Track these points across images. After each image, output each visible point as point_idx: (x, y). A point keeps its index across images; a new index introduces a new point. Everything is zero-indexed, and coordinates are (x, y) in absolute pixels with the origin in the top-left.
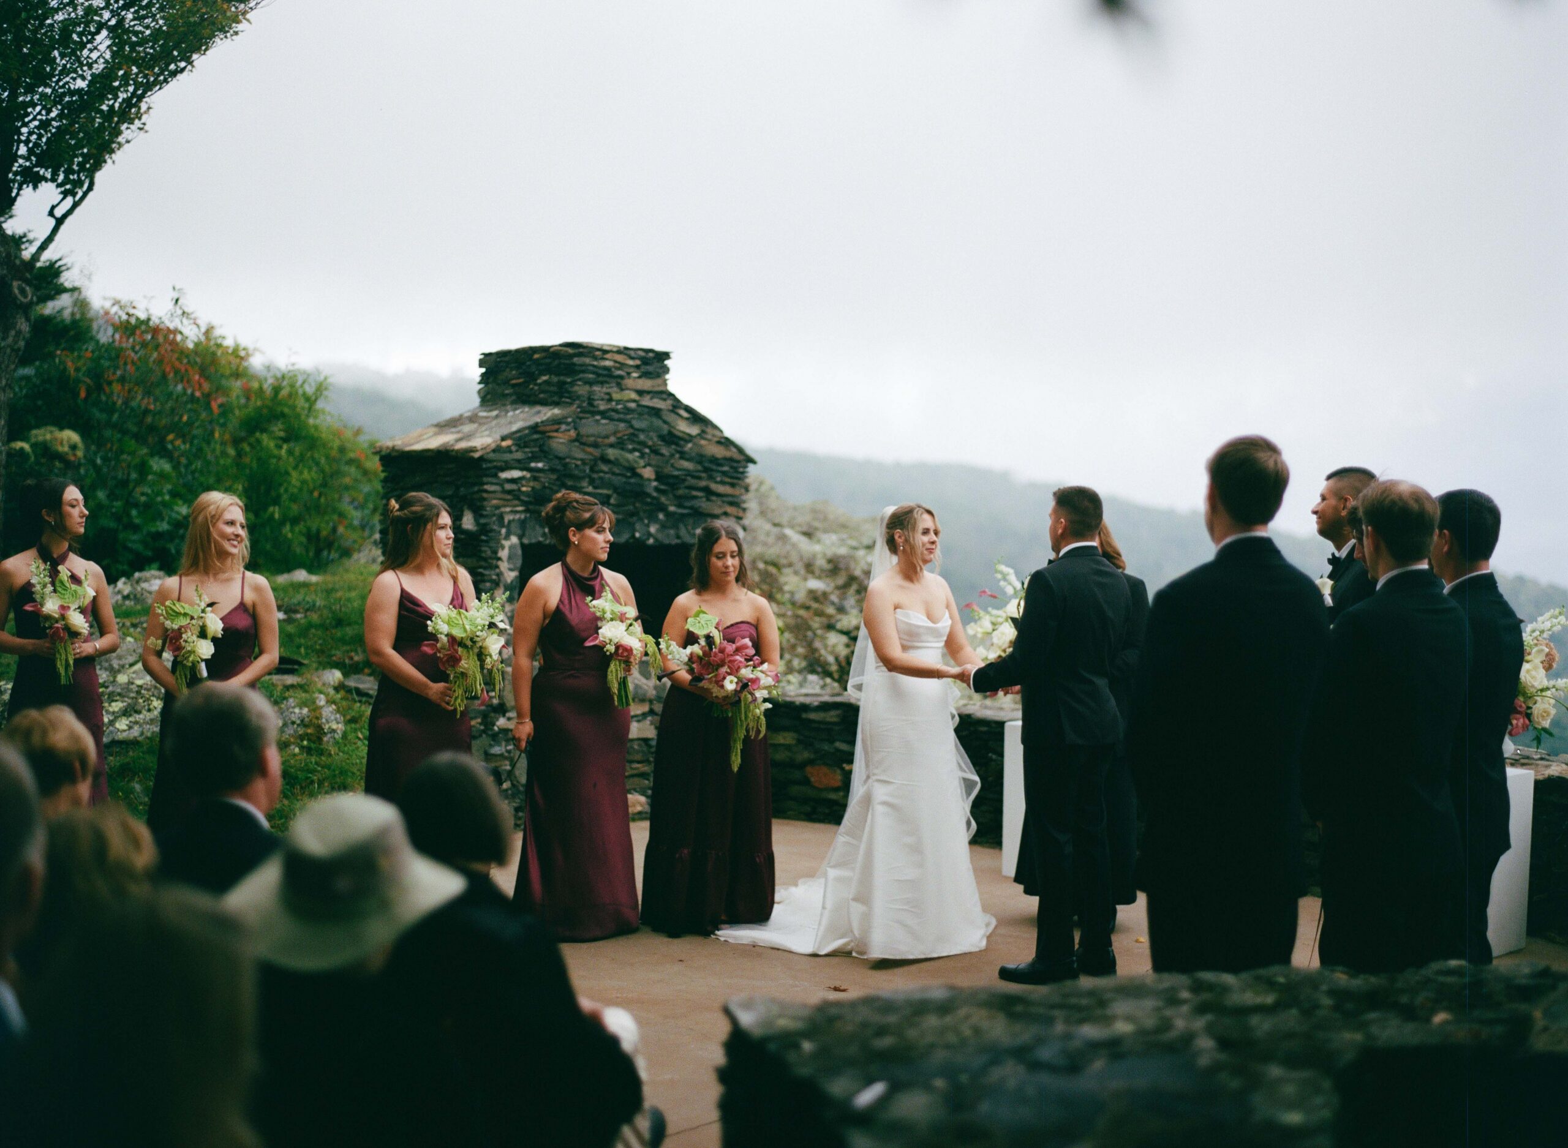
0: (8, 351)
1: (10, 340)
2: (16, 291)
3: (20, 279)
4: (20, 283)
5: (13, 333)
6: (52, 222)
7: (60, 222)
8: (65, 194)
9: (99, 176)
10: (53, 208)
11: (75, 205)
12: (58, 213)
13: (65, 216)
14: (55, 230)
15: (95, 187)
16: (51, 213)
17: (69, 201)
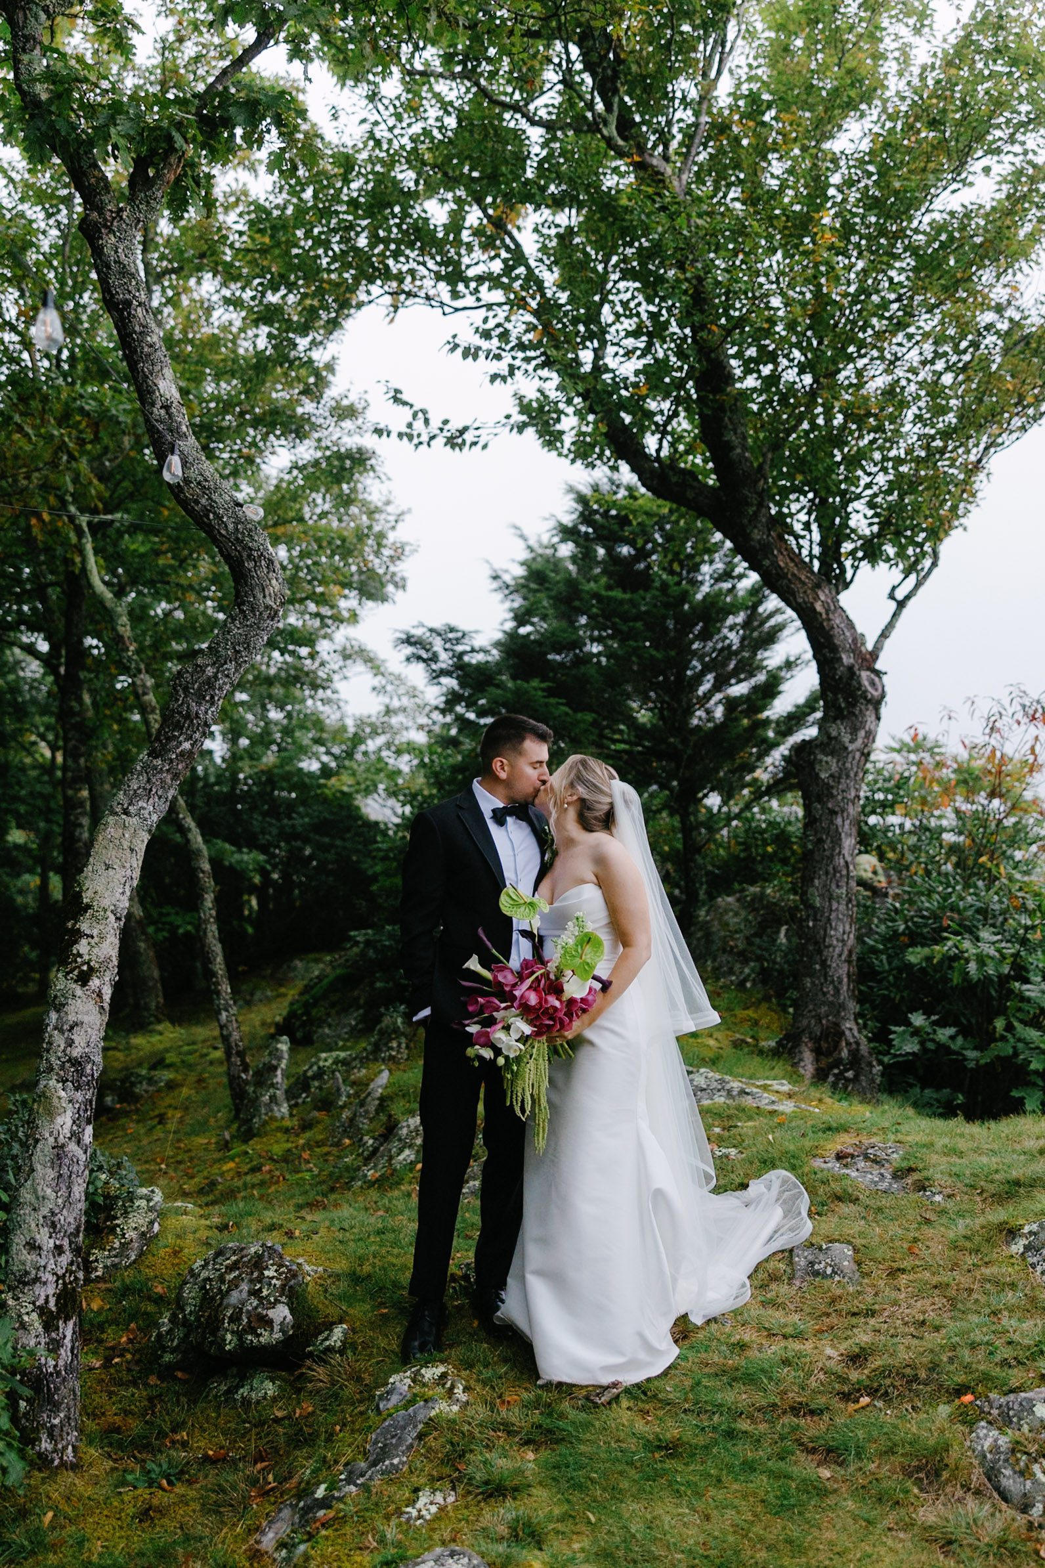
0: (858, 755)
1: (860, 741)
2: (866, 683)
3: (868, 670)
4: (869, 674)
5: (862, 733)
6: (893, 605)
7: (901, 604)
8: (907, 573)
9: (945, 548)
10: (894, 588)
11: (918, 585)
12: (900, 594)
13: (908, 597)
14: (896, 615)
15: (940, 563)
16: (892, 596)
17: (912, 579)
